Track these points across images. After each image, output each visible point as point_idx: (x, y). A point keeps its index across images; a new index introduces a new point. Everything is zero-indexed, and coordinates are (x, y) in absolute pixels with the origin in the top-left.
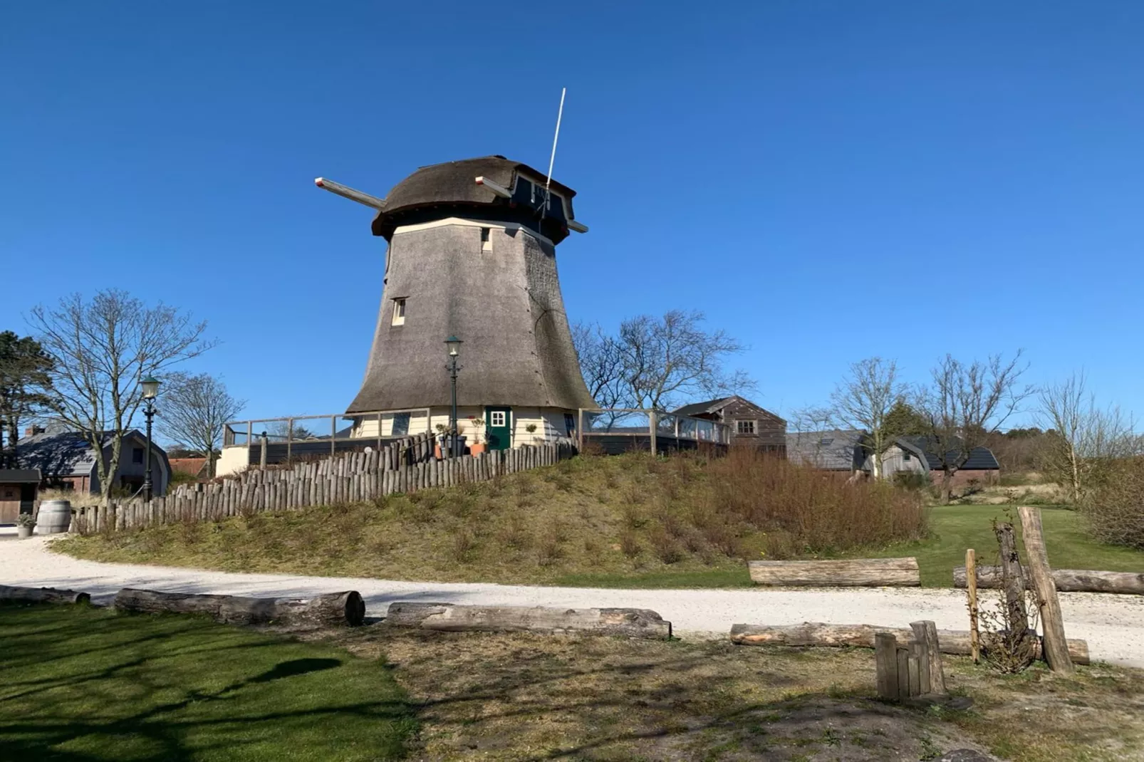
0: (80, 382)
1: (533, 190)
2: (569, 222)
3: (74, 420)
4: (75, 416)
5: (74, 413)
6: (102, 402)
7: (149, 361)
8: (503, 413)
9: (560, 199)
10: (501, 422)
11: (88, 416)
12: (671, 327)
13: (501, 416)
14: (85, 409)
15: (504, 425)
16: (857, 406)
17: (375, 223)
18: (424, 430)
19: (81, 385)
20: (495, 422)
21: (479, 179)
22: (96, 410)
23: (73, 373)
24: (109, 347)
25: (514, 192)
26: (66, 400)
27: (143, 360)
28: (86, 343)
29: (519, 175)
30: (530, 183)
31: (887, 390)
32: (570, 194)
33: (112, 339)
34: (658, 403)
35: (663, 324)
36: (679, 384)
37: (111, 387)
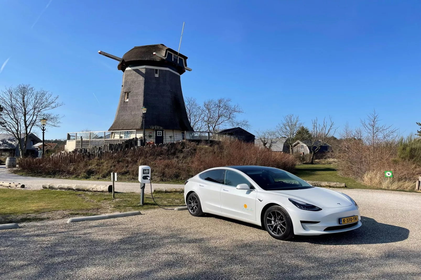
0: (12, 116)
1: (173, 57)
2: (185, 67)
3: (10, 130)
4: (10, 128)
5: (10, 127)
6: (20, 123)
7: (37, 109)
8: (161, 132)
9: (182, 59)
10: (160, 135)
11: (15, 128)
12: (220, 103)
13: (160, 133)
14: (14, 126)
15: (161, 136)
16: (285, 130)
17: (119, 66)
18: (134, 137)
19: (12, 117)
20: (158, 135)
21: (154, 53)
22: (18, 126)
23: (10, 113)
24: (22, 104)
25: (166, 57)
26: (7, 122)
27: (35, 109)
28: (14, 102)
29: (168, 51)
30: (172, 54)
31: (295, 125)
32: (186, 58)
33: (24, 101)
34: (215, 129)
35: (217, 102)
36: (221, 123)
37: (23, 118)
